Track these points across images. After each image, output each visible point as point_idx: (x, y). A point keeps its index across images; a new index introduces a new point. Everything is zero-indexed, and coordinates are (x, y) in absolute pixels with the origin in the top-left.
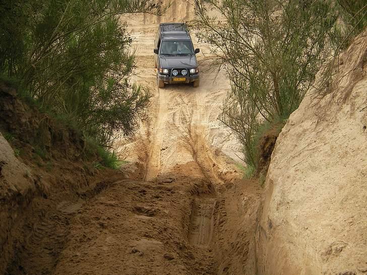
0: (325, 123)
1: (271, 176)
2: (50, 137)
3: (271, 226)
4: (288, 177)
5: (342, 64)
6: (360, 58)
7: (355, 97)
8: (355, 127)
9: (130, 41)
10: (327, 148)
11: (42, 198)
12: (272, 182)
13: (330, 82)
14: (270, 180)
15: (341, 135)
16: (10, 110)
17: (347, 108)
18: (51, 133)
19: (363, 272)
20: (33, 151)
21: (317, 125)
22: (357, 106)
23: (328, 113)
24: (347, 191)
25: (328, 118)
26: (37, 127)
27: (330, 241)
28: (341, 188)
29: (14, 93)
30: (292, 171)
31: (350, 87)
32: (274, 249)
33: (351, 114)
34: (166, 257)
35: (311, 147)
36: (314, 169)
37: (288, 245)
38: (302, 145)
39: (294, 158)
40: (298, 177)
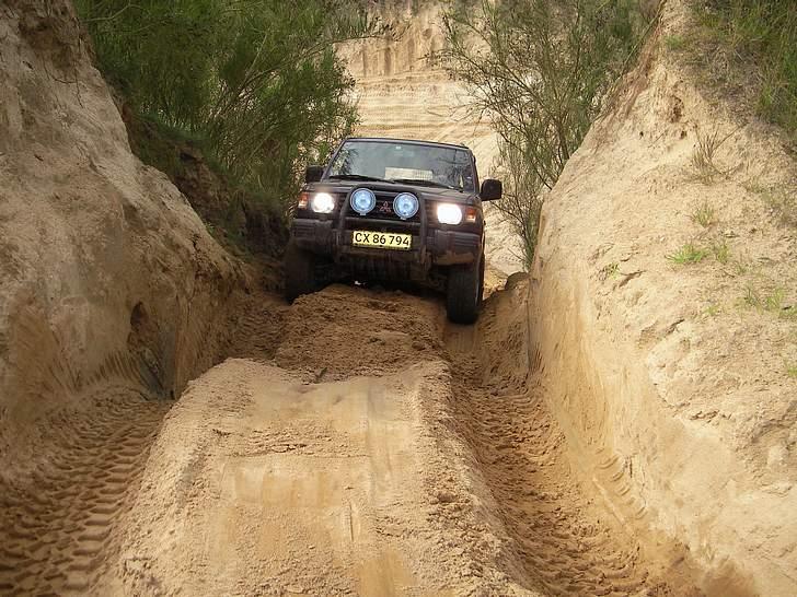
0: (606, 144)
2: (244, 219)
3: (542, 266)
7: (637, 109)
9: (353, 83)
11: (243, 292)
15: (620, 151)
16: (194, 180)
18: (247, 215)
20: (225, 236)
23: (610, 133)
24: (620, 201)
25: (608, 139)
26: (228, 205)
27: (598, 246)
28: (614, 200)
29: (198, 155)
30: (565, 198)
31: (633, 99)
32: (545, 288)
34: (415, 347)
37: (558, 274)
40: (572, 203)
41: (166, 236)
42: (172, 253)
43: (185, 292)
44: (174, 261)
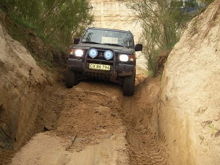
0: (195, 49)
1: (167, 75)
2: (52, 56)
3: (167, 99)
4: (176, 75)
5: (202, 19)
6: (213, 16)
7: (210, 35)
8: (211, 50)
9: (92, 8)
10: (196, 61)
11: (50, 86)
12: (167, 78)
13: (196, 28)
14: (167, 77)
15: (203, 55)
16: (33, 42)
17: (206, 41)
18: (53, 54)
19: (216, 120)
20: (45, 63)
21: (190, 50)
22: (212, 40)
23: (196, 43)
24: (207, 82)
25: (196, 46)
26: (46, 50)
27: (199, 106)
28: (204, 81)
29: (35, 34)
30: (178, 73)
31: (207, 31)
32: (169, 111)
33: (208, 44)
34: (112, 115)
35: (187, 61)
36: (189, 71)
37: (176, 109)
38: (183, 60)
39: (179, 66)
40: (181, 76)
41: (17, 73)
42: (19, 79)
43: (24, 94)
44: (20, 82)
